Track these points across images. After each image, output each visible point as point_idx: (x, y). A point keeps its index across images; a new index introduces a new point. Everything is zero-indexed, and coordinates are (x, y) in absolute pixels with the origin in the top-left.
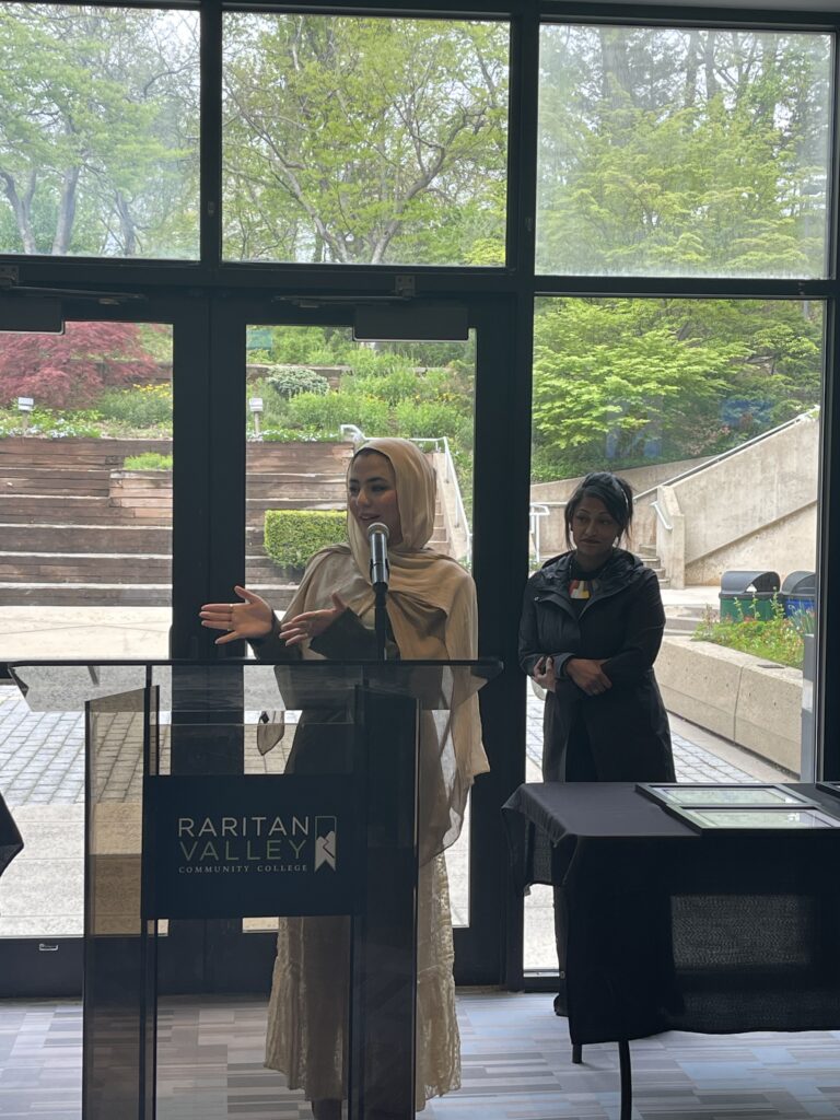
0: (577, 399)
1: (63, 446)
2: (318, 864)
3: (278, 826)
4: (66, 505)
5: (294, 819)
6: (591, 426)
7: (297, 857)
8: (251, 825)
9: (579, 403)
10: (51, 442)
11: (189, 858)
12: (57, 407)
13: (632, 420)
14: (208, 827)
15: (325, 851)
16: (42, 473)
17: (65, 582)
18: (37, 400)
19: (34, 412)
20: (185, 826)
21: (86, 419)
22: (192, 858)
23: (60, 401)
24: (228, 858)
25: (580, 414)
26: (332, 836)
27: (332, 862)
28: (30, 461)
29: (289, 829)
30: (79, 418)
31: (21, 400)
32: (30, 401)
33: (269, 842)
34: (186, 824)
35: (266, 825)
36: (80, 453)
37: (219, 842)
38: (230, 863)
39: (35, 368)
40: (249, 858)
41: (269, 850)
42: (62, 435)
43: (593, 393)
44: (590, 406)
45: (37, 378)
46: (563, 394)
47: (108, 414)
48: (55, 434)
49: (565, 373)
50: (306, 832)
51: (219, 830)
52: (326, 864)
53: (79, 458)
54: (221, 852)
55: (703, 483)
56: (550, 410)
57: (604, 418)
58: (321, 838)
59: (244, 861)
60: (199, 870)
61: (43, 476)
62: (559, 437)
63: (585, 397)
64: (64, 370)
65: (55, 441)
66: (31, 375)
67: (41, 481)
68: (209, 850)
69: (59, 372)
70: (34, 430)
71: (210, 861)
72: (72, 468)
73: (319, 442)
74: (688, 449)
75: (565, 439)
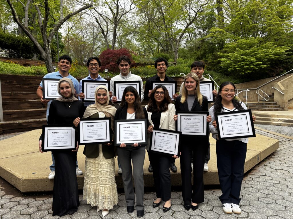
0: (249, 61)
6: (253, 67)
9: (249, 62)
12: (114, 72)
13: (265, 66)
18: (109, 70)
19: (109, 73)
23: (114, 70)
25: (248, 65)
31: (105, 70)
32: (107, 70)
39: (108, 63)
43: (253, 59)
44: (252, 62)
46: (244, 60)
49: (242, 55)
55: (287, 82)
56: (240, 64)
57: (256, 66)
62: (242, 71)
63: (252, 59)
66: (108, 65)
70: (109, 77)
73: (175, 77)
74: (272, 74)
75: (244, 72)
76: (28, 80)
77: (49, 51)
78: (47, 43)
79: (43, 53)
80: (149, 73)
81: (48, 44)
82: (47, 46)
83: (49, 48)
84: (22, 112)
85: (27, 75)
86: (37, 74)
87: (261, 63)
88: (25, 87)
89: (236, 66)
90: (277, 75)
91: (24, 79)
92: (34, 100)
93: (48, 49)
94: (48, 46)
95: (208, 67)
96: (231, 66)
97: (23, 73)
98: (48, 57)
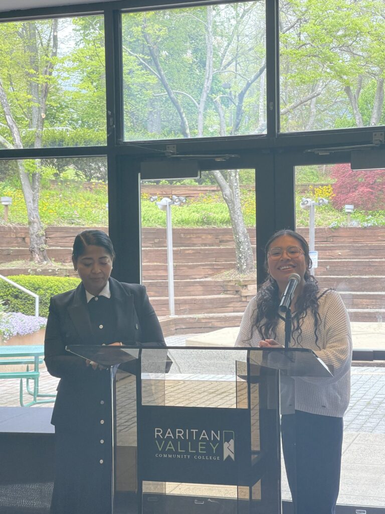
1: (371, 231)
2: (225, 457)
3: (204, 435)
4: (369, 265)
5: (212, 432)
7: (214, 452)
8: (191, 434)
10: (364, 229)
11: (160, 449)
12: (368, 209)
14: (169, 434)
15: (229, 449)
16: (357, 247)
17: (368, 308)
18: (356, 206)
19: (355, 213)
20: (158, 432)
22: (162, 449)
23: (370, 206)
24: (179, 451)
26: (232, 442)
27: (233, 456)
28: (352, 240)
29: (209, 437)
30: (380, 215)
31: (347, 206)
32: (352, 207)
33: (200, 443)
34: (158, 431)
35: (198, 434)
36: (379, 235)
37: (175, 442)
38: (180, 453)
39: (355, 188)
40: (190, 451)
41: (200, 447)
42: (369, 225)
45: (356, 193)
48: (365, 224)
50: (219, 439)
51: (174, 435)
52: (229, 456)
53: (379, 238)
54: (176, 447)
58: (226, 442)
59: (187, 453)
60: (165, 456)
61: (358, 249)
64: (372, 188)
65: (365, 228)
66: (353, 192)
67: (357, 252)
68: (170, 446)
69: (369, 189)
70: (354, 223)
71: (170, 451)
72: (375, 244)
76: (189, 236)
77: (235, 184)
79: (226, 188)
83: (236, 179)
84: (195, 300)
85: (187, 227)
88: (187, 252)
91: (182, 235)
92: (206, 277)
93: (234, 181)
94: (235, 176)
97: (179, 223)
98: (234, 196)
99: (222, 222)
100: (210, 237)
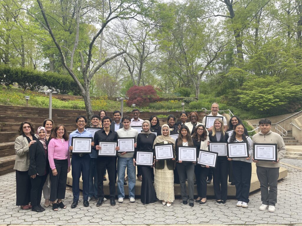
0: (266, 98)
1: (142, 114)
6: (271, 104)
12: (140, 106)
13: (283, 103)
18: (136, 105)
21: (146, 109)
25: (267, 102)
31: (133, 104)
42: (142, 111)
43: (271, 97)
44: (270, 100)
46: (262, 97)
47: (150, 108)
49: (260, 93)
53: (145, 116)
56: (259, 101)
57: (274, 103)
62: (261, 108)
63: (269, 97)
66: (135, 100)
74: (290, 111)
75: (263, 108)
76: (66, 113)
77: (88, 89)
78: (87, 82)
79: (83, 91)
80: (173, 108)
81: (88, 84)
82: (87, 85)
85: (66, 109)
86: (74, 108)
87: (278, 100)
88: (65, 119)
89: (254, 103)
90: (296, 112)
91: (64, 113)
95: (229, 103)
96: (250, 103)
97: (63, 108)
98: (87, 95)
99: (82, 108)
100: (76, 114)
